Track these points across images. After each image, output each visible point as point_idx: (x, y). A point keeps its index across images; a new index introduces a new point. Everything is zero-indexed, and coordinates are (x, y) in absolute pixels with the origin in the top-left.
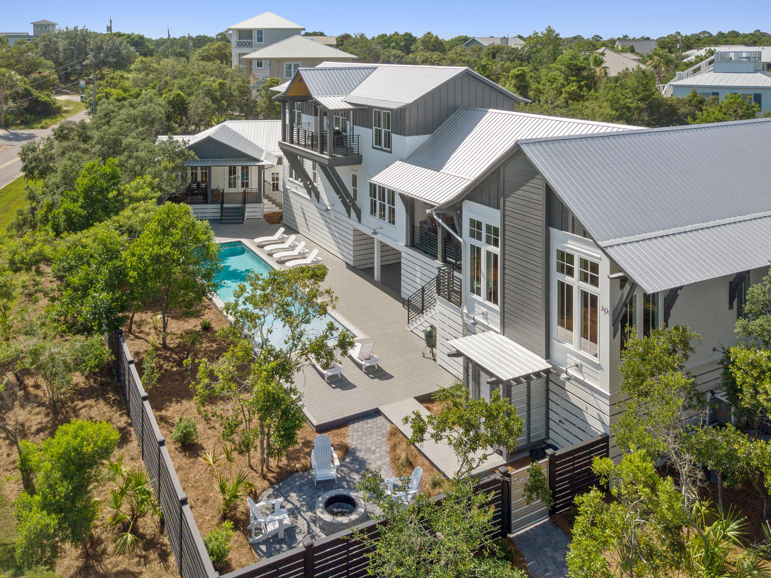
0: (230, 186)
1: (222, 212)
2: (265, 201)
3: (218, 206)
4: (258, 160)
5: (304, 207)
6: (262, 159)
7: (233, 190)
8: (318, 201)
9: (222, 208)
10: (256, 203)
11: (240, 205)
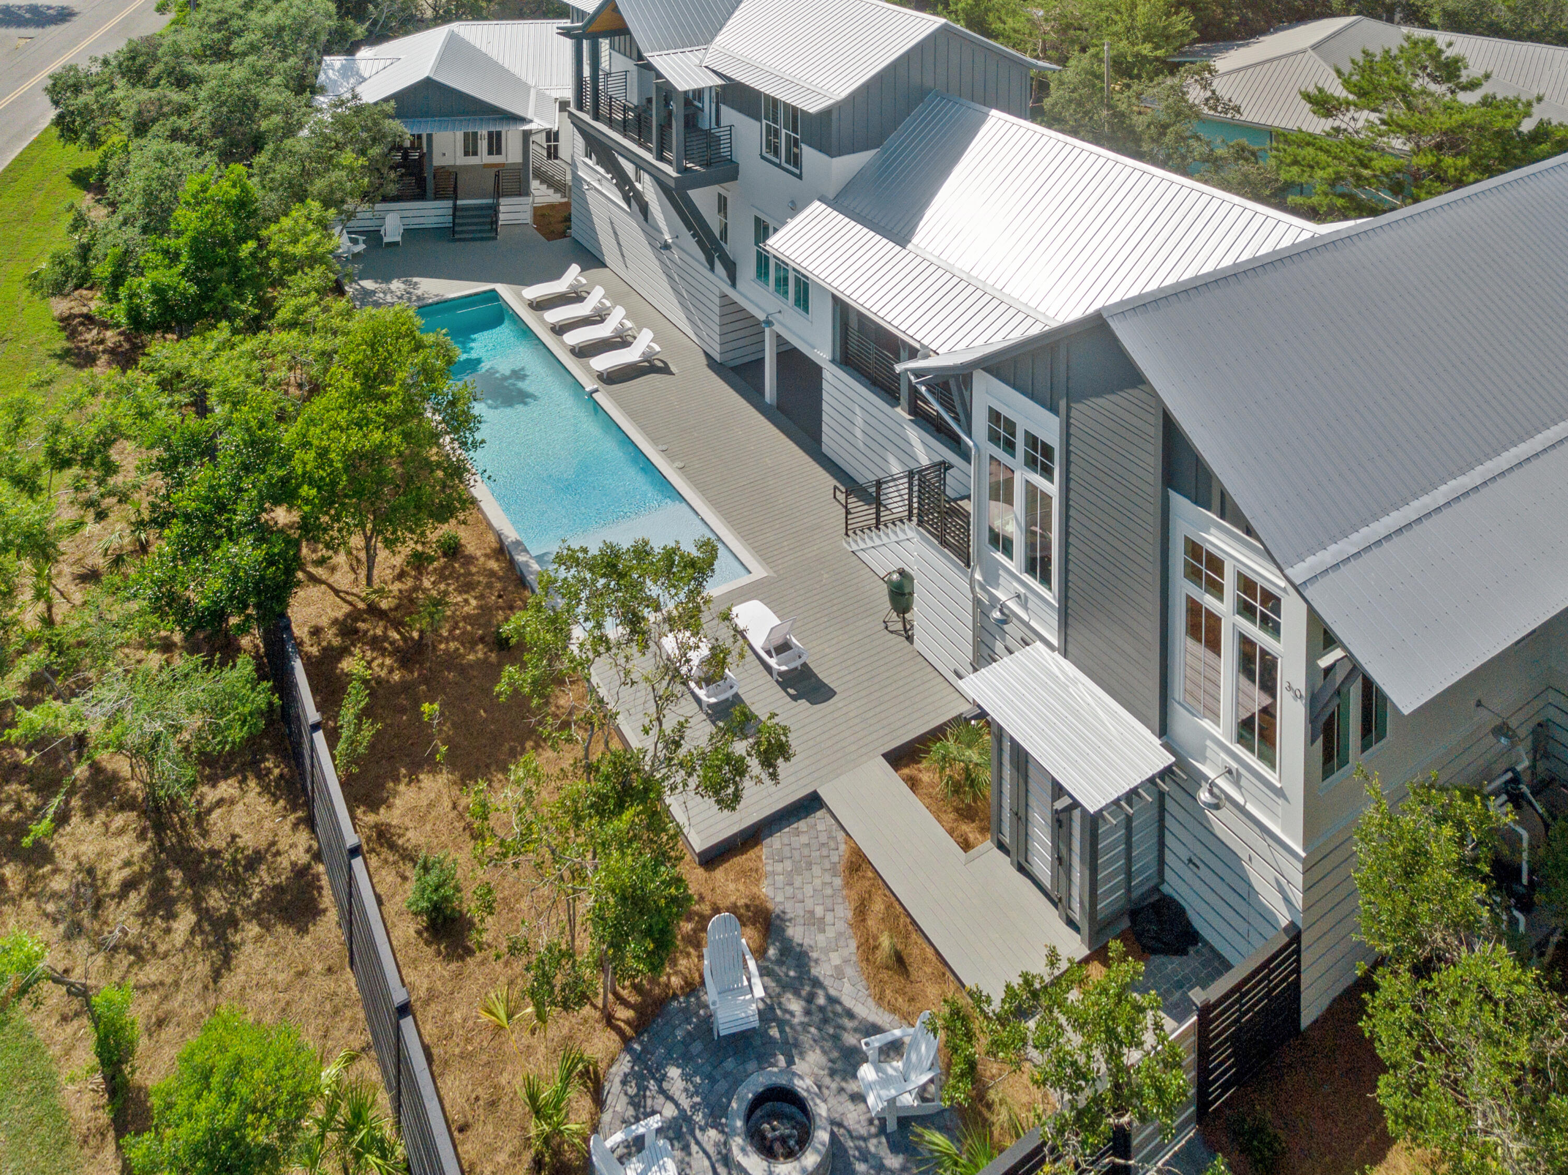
0: (466, 154)
1: (454, 216)
2: (535, 184)
3: (449, 203)
4: (523, 120)
5: (615, 220)
6: (529, 117)
7: (472, 160)
8: (646, 219)
9: (455, 208)
10: (520, 195)
11: (490, 201)
